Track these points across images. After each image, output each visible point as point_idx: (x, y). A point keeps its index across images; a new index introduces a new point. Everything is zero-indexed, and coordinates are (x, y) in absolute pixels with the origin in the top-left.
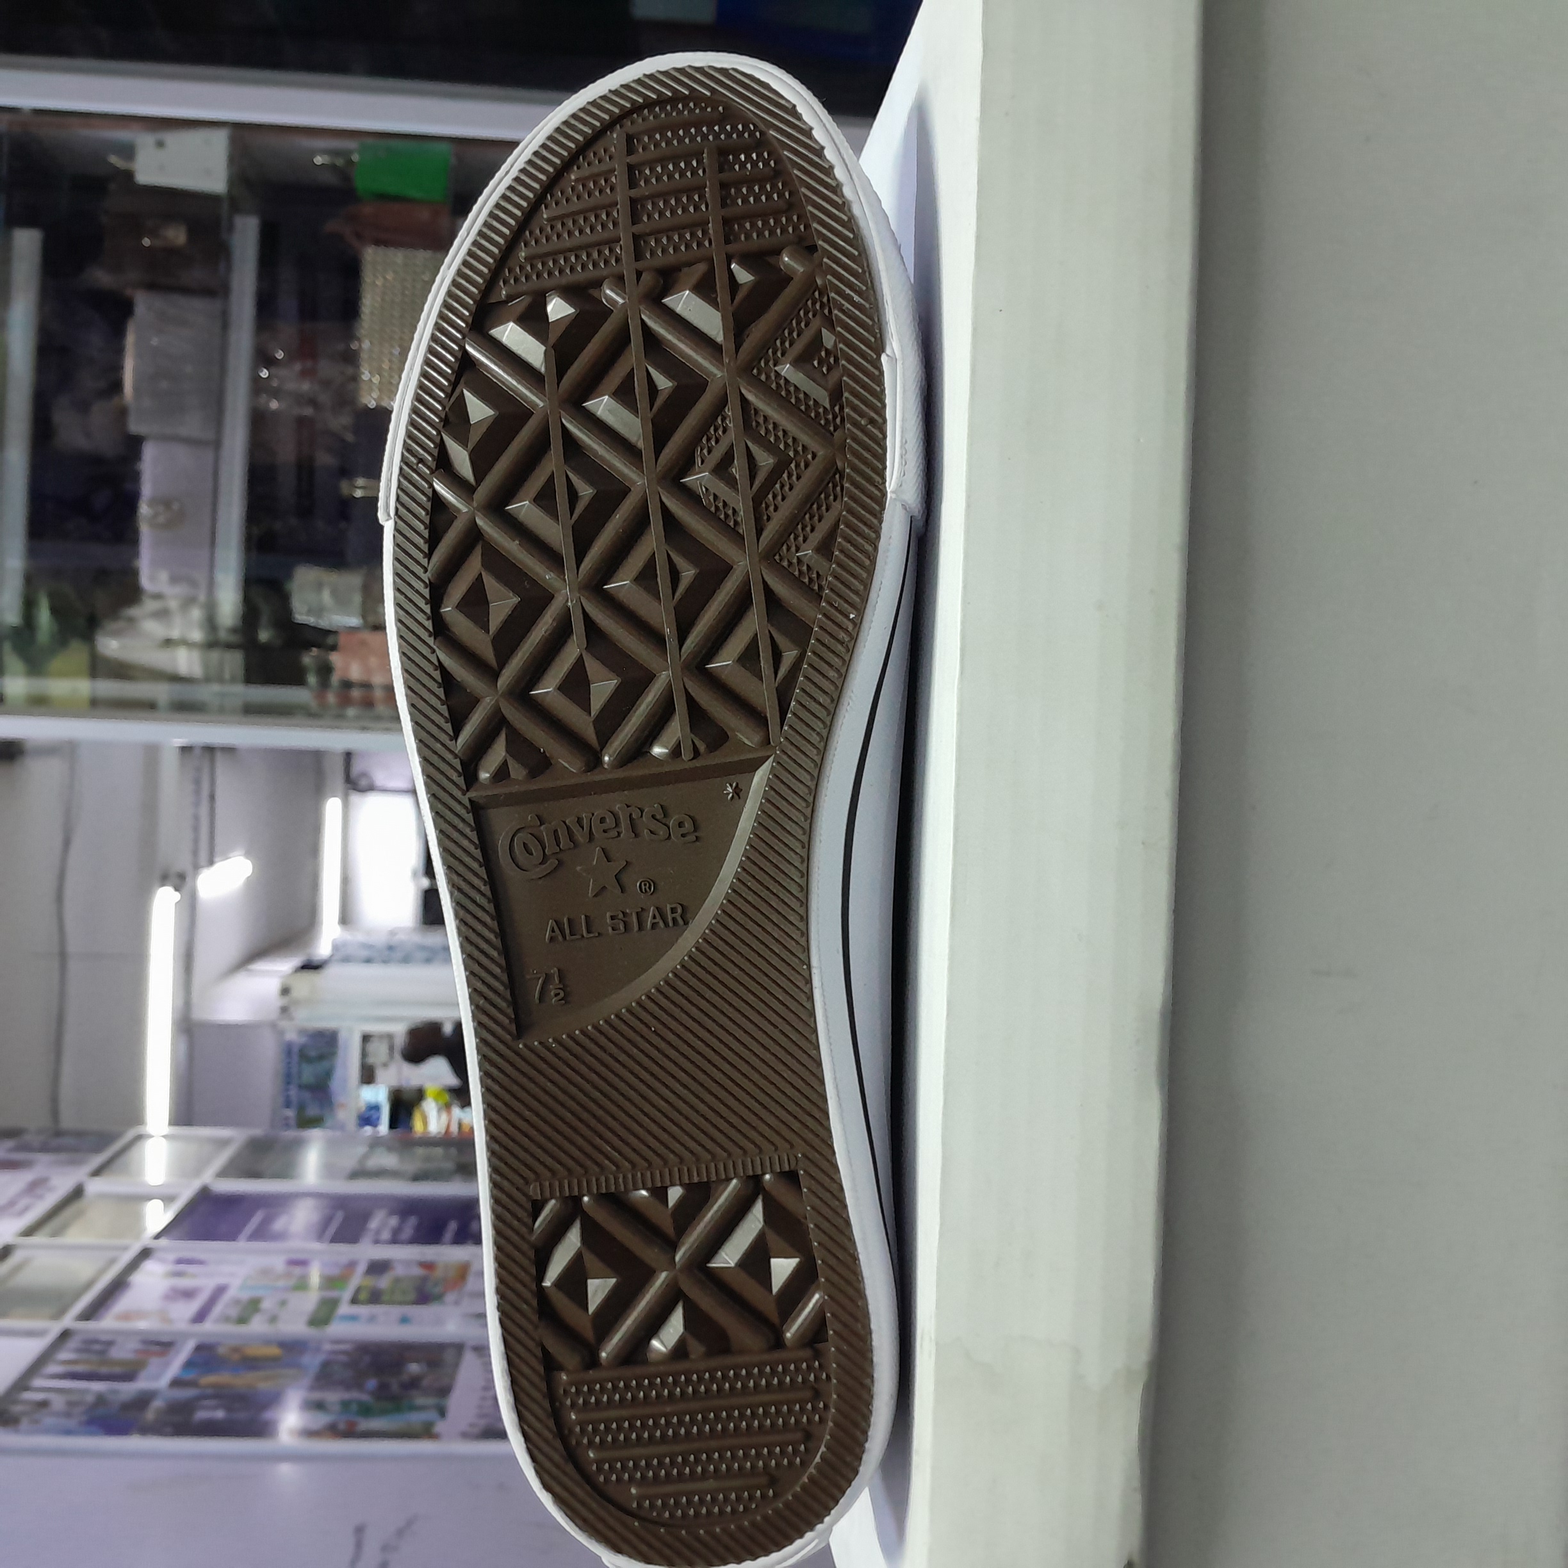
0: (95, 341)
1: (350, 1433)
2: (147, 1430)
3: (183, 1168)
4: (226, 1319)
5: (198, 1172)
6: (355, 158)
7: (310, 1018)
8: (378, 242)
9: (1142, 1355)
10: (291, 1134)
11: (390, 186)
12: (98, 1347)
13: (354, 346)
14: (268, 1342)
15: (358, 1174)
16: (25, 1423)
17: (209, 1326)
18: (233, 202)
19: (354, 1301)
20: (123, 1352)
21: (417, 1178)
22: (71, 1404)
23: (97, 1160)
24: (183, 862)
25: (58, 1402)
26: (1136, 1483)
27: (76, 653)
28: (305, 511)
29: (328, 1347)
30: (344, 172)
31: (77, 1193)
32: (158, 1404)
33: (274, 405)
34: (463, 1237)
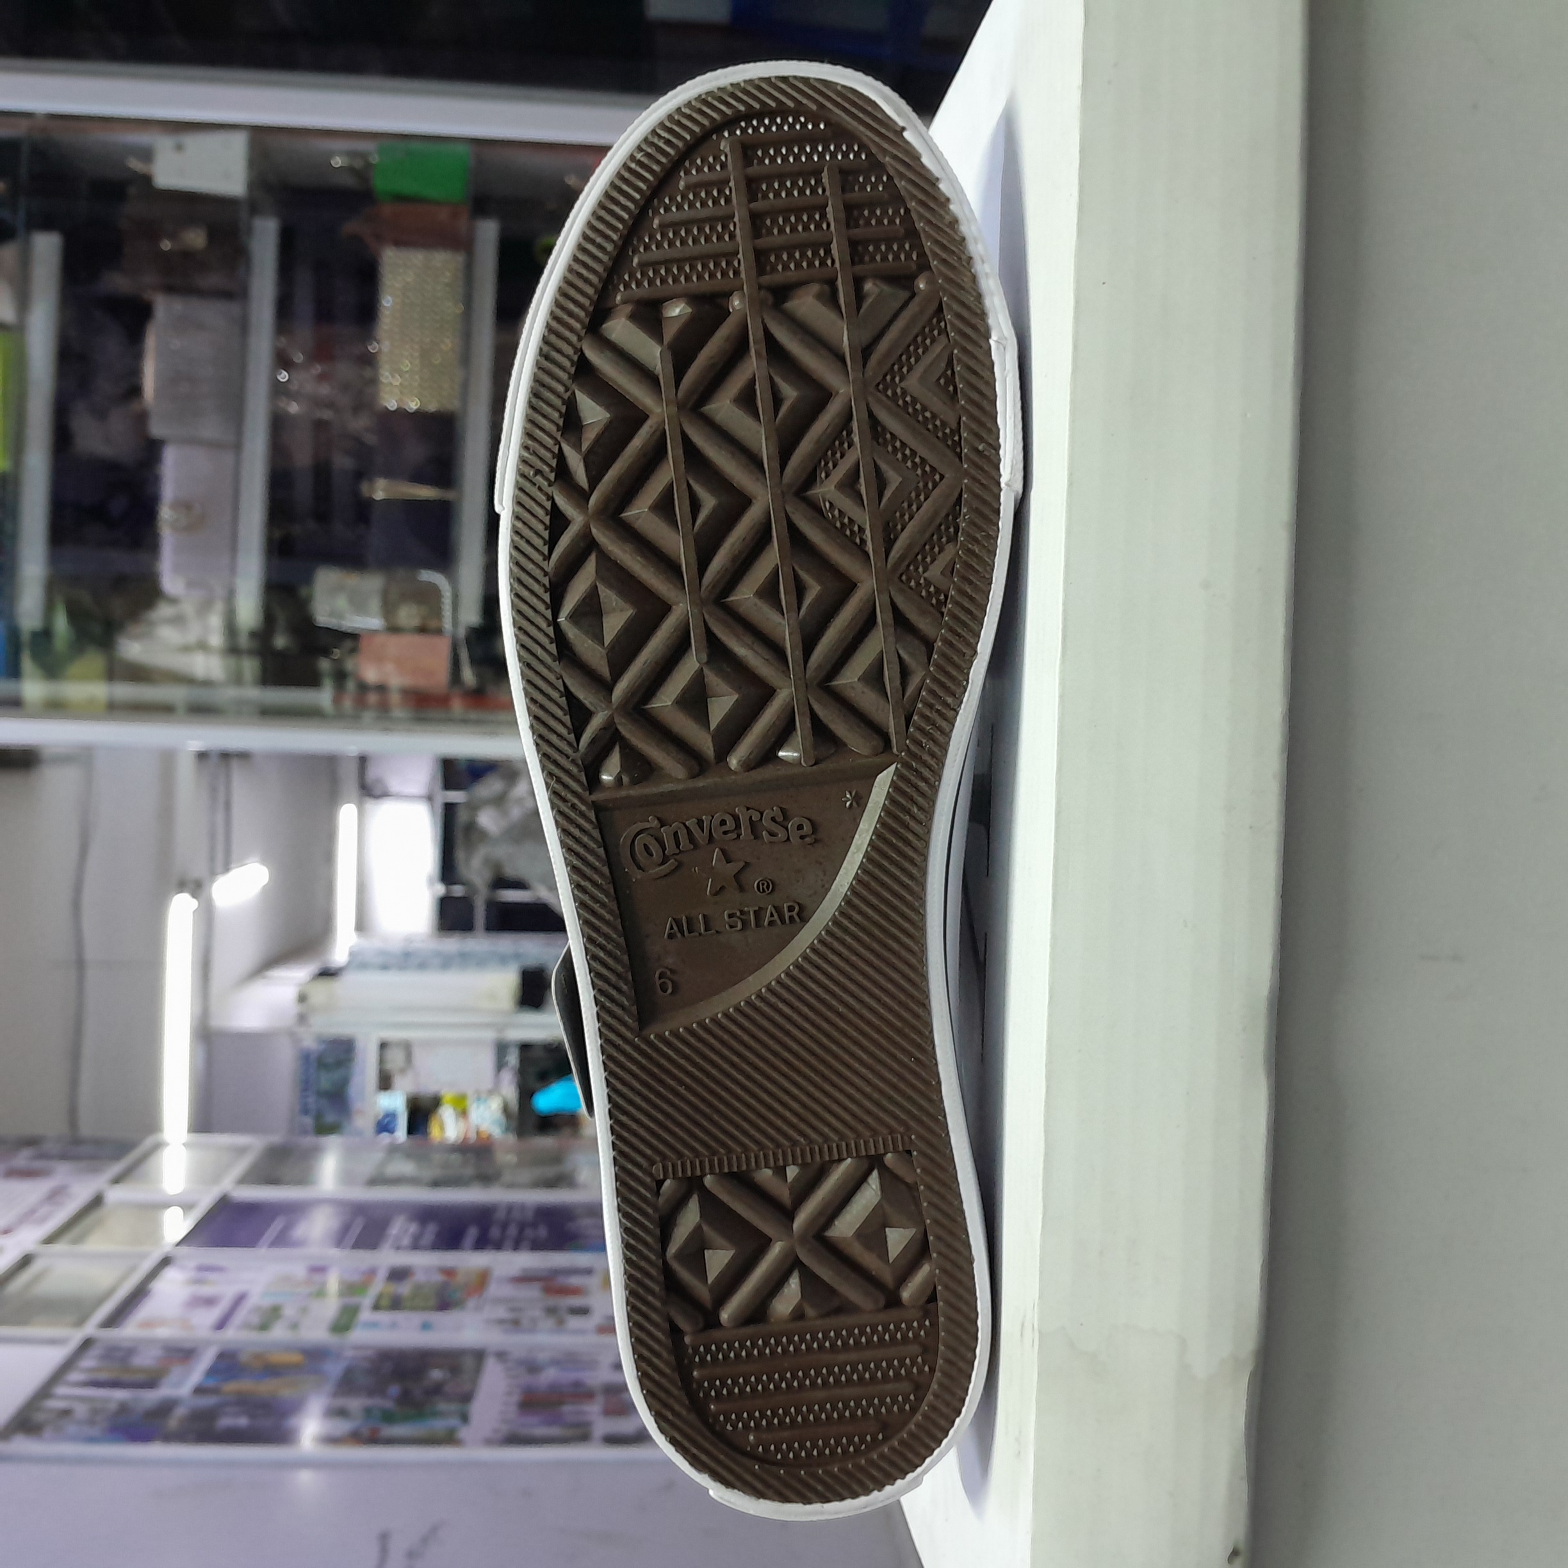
0: (111, 344)
1: (373, 1439)
2: (170, 1437)
3: (203, 1176)
4: (247, 1326)
5: (216, 1178)
6: (375, 159)
7: (328, 1025)
8: (399, 243)
9: (1248, 1343)
10: (309, 1140)
11: (408, 186)
12: (119, 1355)
13: (373, 348)
14: (288, 1348)
15: (376, 1181)
16: (48, 1432)
17: (232, 1334)
18: (253, 206)
19: (376, 1307)
20: (146, 1359)
21: (436, 1184)
22: (95, 1412)
23: (116, 1168)
24: (198, 870)
25: (81, 1410)
27: (94, 660)
28: (322, 516)
29: (349, 1353)
30: (362, 172)
31: (97, 1202)
32: (180, 1412)
33: (294, 408)
34: (482, 1244)
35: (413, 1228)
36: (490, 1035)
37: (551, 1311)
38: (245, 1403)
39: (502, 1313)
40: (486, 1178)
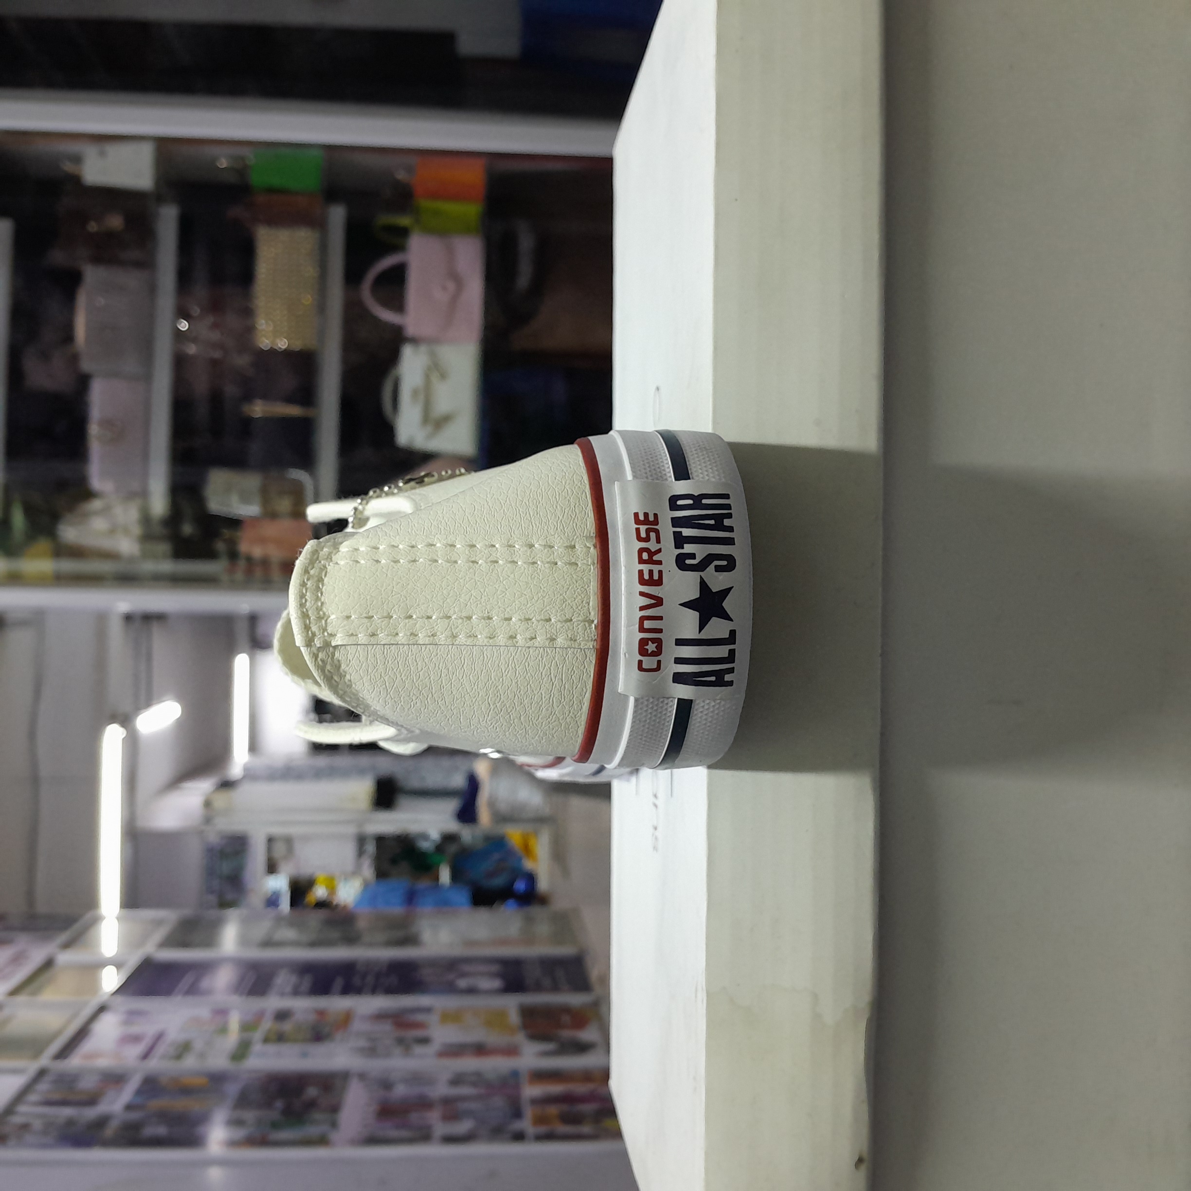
1: (264, 1143)
2: (106, 1143)
3: (128, 942)
4: (166, 1057)
5: (141, 943)
6: (251, 161)
7: (226, 825)
8: (270, 224)
9: (866, 996)
10: (213, 913)
11: (276, 181)
12: (67, 1081)
13: (251, 303)
14: (197, 1073)
15: (268, 943)
16: (12, 1141)
17: (155, 1064)
18: (158, 196)
19: (265, 1041)
20: (87, 1084)
21: (313, 944)
22: (48, 1125)
23: (63, 937)
24: (125, 706)
25: (37, 1124)
26: (864, 1095)
27: (43, 544)
28: (216, 432)
29: (245, 1076)
30: (241, 170)
31: (49, 964)
32: (114, 1124)
33: (192, 349)
34: (348, 990)
35: (294, 979)
36: (352, 830)
37: (400, 1041)
38: (164, 1116)
39: (362, 1043)
40: (351, 939)
